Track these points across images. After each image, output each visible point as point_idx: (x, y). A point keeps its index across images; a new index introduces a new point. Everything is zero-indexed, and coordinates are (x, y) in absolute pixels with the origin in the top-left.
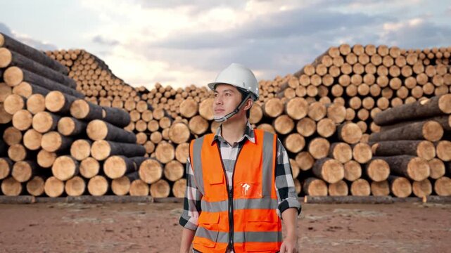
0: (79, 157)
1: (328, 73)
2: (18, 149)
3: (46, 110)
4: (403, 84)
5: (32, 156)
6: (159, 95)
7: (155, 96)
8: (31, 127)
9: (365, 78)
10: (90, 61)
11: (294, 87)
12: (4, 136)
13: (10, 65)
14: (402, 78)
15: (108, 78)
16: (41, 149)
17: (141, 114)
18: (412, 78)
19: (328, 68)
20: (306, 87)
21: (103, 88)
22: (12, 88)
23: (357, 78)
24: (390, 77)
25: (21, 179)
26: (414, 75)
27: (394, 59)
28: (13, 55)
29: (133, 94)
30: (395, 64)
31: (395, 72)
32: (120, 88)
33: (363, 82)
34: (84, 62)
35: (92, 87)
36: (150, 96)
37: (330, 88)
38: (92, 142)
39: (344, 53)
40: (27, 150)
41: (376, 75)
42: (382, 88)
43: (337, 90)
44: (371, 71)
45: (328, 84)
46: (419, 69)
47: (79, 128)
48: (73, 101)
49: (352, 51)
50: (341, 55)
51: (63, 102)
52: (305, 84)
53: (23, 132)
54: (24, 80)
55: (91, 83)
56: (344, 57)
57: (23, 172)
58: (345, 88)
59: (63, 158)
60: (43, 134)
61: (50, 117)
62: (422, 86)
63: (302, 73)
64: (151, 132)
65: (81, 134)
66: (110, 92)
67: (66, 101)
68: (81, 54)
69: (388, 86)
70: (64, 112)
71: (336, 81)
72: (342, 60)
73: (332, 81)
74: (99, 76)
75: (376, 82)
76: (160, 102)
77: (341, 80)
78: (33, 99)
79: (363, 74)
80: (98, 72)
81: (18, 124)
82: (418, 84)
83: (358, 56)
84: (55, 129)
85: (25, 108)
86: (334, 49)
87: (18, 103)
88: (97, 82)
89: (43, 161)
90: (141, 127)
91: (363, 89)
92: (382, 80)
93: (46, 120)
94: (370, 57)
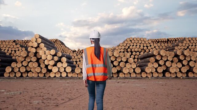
0: (59, 67)
1: (127, 45)
2: (43, 64)
3: (50, 54)
4: (147, 48)
5: (47, 66)
6: (79, 52)
7: (78, 52)
8: (47, 59)
9: (137, 47)
10: (59, 42)
11: (117, 49)
12: (39, 61)
13: (41, 43)
14: (147, 47)
15: (64, 47)
16: (49, 64)
17: (74, 57)
18: (150, 47)
19: (127, 44)
20: (120, 49)
21: (63, 50)
22: (41, 49)
23: (134, 47)
24: (144, 46)
25: (44, 72)
26: (151, 46)
27: (145, 41)
28: (42, 40)
29: (72, 52)
30: (145, 43)
31: (145, 45)
32: (68, 50)
33: (136, 48)
34: (57, 43)
35: (60, 50)
36: (76, 52)
37: (127, 49)
38: (62, 63)
39: (131, 40)
40: (45, 65)
41: (140, 46)
42: (142, 50)
43: (129, 50)
44: (138, 45)
45: (126, 48)
46: (152, 44)
47: (59, 59)
48: (57, 52)
49: (133, 39)
50: (130, 40)
51: (55, 52)
52: (120, 48)
53: (44, 60)
54: (45, 47)
55: (59, 48)
56: (131, 41)
57: (44, 71)
58: (131, 49)
59: (55, 67)
60: (50, 61)
61: (52, 56)
62: (153, 49)
63: (119, 45)
64: (77, 62)
65: (60, 61)
66: (65, 51)
67: (56, 52)
68: (56, 40)
69: (143, 49)
70: (55, 55)
71: (129, 47)
72: (130, 42)
73: (128, 47)
74: (62, 46)
75: (140, 48)
76: (79, 54)
77: (130, 47)
78: (47, 52)
79: (136, 46)
80: (61, 45)
81: (43, 58)
82: (151, 48)
83: (135, 41)
84: (53, 59)
85: (45, 54)
86: (128, 39)
87: (43, 52)
88: (61, 48)
89: (49, 68)
90: (74, 60)
91: (136, 50)
92: (142, 47)
93: (51, 57)
94: (138, 41)
